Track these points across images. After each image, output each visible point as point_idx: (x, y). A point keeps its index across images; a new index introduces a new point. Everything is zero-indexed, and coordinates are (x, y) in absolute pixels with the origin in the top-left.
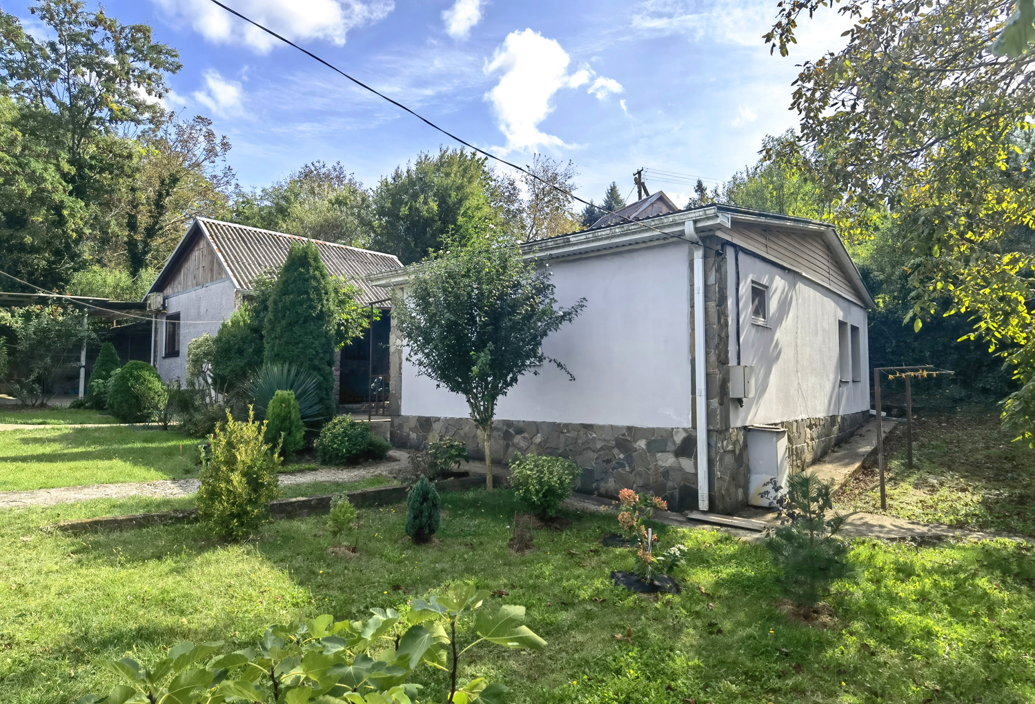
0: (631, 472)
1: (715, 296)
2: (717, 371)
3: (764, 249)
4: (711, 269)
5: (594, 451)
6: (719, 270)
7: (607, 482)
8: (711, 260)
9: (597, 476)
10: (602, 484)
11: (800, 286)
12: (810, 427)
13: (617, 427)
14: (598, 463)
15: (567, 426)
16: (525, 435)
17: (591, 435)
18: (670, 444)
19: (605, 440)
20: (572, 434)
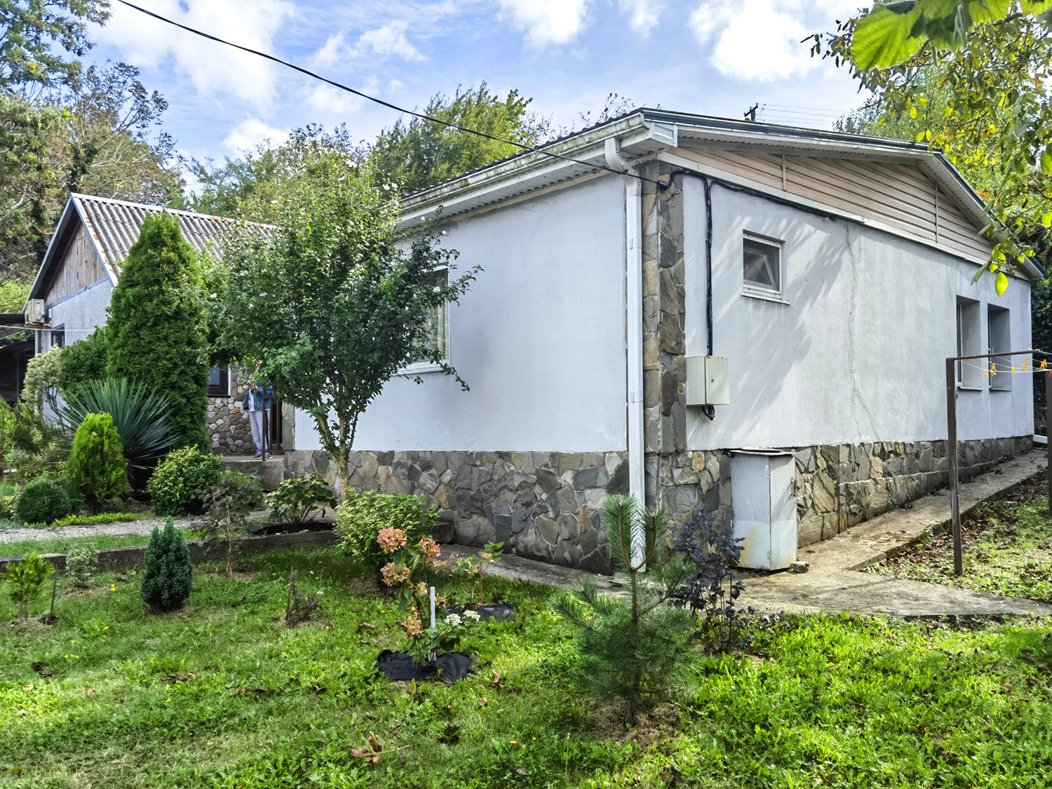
0: (555, 519)
1: (656, 250)
2: (658, 365)
3: (779, 184)
4: (651, 212)
5: (511, 490)
6: (664, 211)
7: (526, 535)
8: (651, 198)
9: (515, 526)
10: (521, 537)
11: (863, 242)
12: (884, 455)
13: (539, 454)
14: (516, 508)
15: (481, 455)
16: (433, 471)
17: (509, 467)
18: (601, 476)
19: (525, 474)
20: (487, 468)
